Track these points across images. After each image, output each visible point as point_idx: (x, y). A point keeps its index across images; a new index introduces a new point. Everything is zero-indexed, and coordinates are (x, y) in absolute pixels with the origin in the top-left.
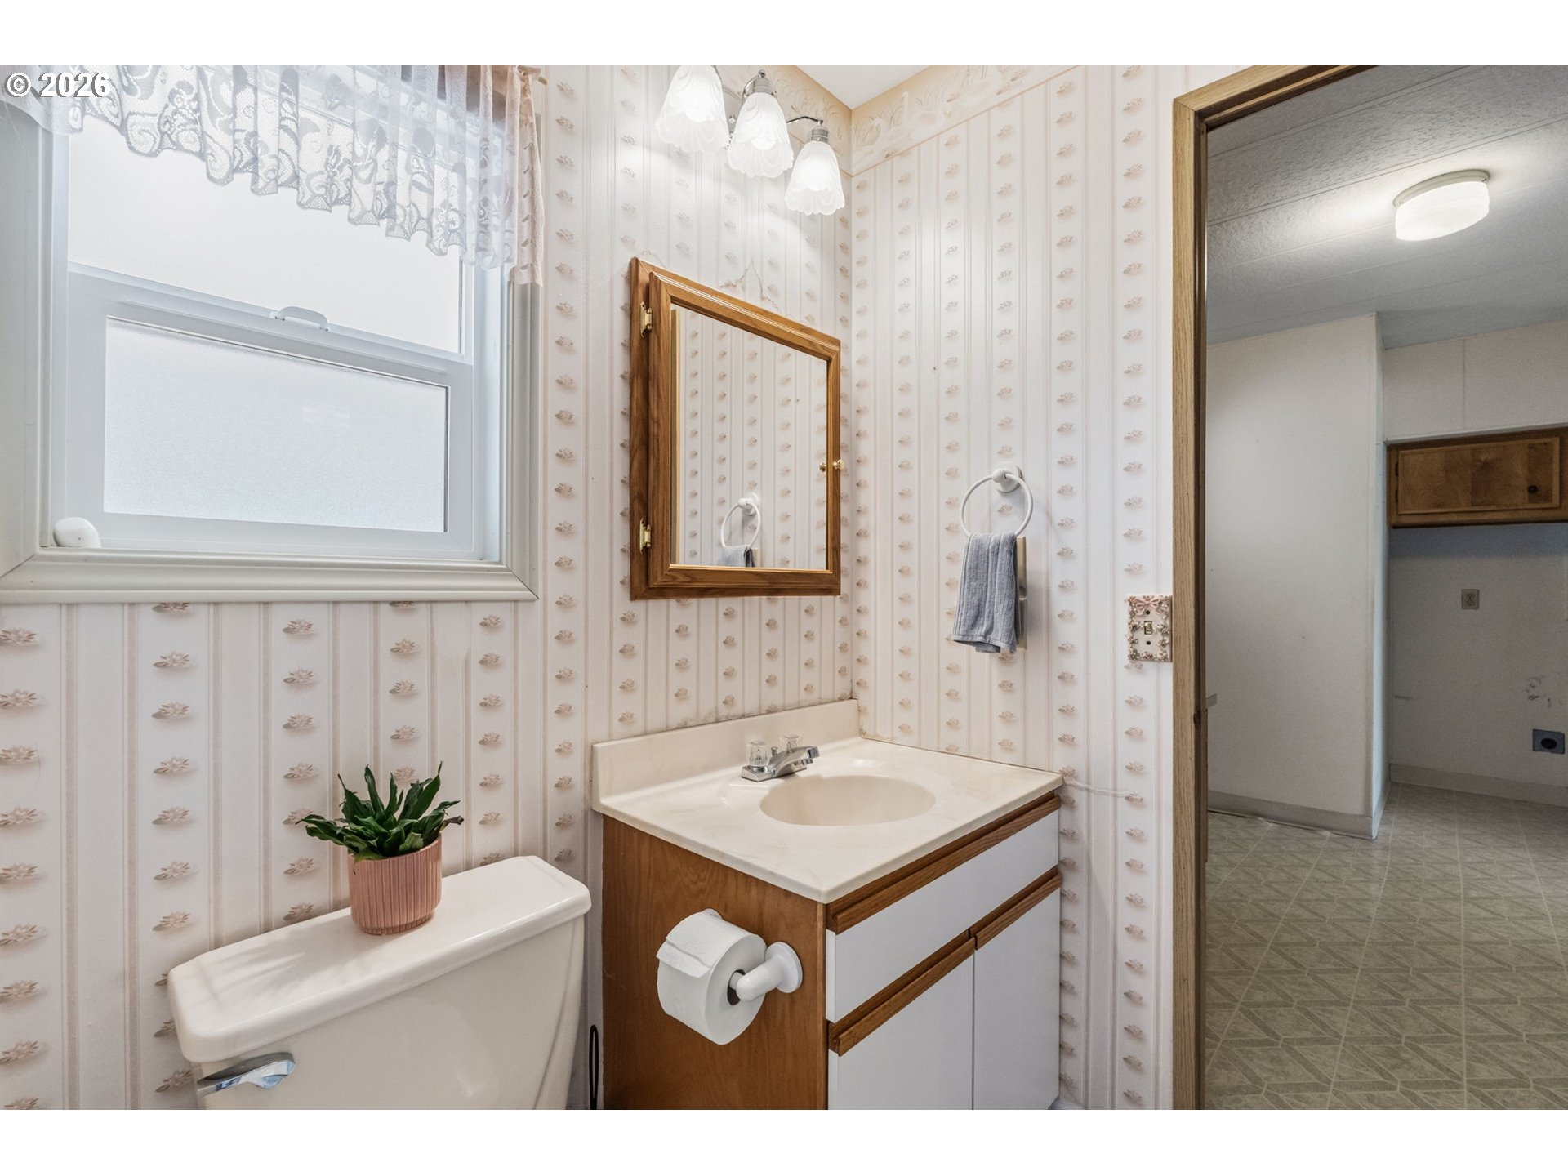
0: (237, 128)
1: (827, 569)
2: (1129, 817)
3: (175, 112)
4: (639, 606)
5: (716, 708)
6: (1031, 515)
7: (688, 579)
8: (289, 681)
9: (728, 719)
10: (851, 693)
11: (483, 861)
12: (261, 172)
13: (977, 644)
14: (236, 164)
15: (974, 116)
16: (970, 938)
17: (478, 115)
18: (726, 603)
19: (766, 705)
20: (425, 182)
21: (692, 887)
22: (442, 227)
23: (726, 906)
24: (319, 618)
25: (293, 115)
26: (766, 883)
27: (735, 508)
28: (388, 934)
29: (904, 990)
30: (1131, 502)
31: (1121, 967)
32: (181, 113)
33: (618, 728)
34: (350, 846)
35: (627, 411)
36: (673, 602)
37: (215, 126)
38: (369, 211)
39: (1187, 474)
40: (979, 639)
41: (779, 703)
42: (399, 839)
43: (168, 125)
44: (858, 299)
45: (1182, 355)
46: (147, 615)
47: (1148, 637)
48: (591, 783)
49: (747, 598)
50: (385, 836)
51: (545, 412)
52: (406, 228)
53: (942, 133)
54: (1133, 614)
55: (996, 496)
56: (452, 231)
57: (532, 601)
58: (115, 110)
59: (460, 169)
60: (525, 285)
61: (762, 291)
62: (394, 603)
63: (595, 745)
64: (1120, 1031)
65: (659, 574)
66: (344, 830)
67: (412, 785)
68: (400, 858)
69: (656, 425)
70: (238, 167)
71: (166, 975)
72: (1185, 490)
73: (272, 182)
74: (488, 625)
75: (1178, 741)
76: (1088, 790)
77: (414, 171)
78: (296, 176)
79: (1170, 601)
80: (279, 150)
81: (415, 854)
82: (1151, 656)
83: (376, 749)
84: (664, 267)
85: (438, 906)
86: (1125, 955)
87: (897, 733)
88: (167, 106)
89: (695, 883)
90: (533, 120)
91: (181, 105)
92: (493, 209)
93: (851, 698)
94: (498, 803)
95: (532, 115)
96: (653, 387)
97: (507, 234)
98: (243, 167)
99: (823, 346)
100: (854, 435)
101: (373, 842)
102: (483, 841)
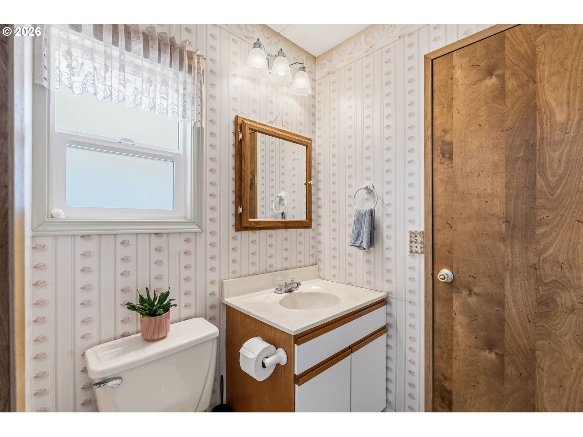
0: (106, 84)
1: (306, 219)
2: (410, 309)
3: (87, 81)
4: (239, 233)
5: (266, 268)
6: (377, 203)
7: (255, 224)
8: (122, 259)
9: (270, 272)
10: (316, 263)
11: (185, 319)
12: (113, 97)
13: (357, 246)
14: (105, 96)
15: (357, 60)
16: (350, 349)
17: (183, 72)
18: (269, 232)
19: (284, 267)
20: (165, 96)
21: (254, 329)
22: (171, 110)
23: (264, 335)
24: (132, 239)
25: (123, 79)
26: (277, 329)
27: (277, 197)
28: (153, 341)
29: (323, 366)
30: (411, 197)
31: (408, 362)
32: (88, 81)
33: (231, 275)
34: (140, 313)
35: (234, 167)
36: (250, 232)
37: (99, 83)
38: (148, 107)
39: (429, 187)
40: (358, 245)
41: (289, 266)
42: (156, 311)
43: (85, 85)
44: (318, 124)
45: (427, 145)
46: (79, 239)
47: (416, 245)
48: (222, 293)
49: (277, 230)
50: (151, 310)
51: (206, 169)
52: (159, 111)
53: (346, 66)
54: (411, 237)
55: (365, 194)
56: (174, 112)
57: (201, 232)
58: (69, 83)
59: (177, 91)
60: (199, 127)
61: (283, 123)
62: (155, 234)
63: (223, 281)
64: (407, 385)
65: (245, 222)
66: (139, 307)
67: (161, 293)
68: (156, 317)
69: (244, 172)
70: (106, 97)
71: (84, 352)
72: (429, 193)
73: (117, 100)
74: (187, 241)
75: (426, 282)
76: (396, 299)
77: (162, 93)
78: (124, 98)
79: (423, 233)
80: (119, 90)
81: (161, 316)
82: (417, 252)
83: (150, 282)
84: (247, 117)
85: (169, 333)
86: (409, 357)
87: (332, 277)
88: (84, 79)
89: (254, 328)
90: (201, 72)
91: (88, 79)
92: (188, 103)
93: (316, 265)
94: (190, 299)
95: (201, 71)
96: (243, 159)
97: (193, 111)
98: (108, 97)
99: (305, 142)
100: (317, 172)
101: (148, 312)
102: (185, 312)
